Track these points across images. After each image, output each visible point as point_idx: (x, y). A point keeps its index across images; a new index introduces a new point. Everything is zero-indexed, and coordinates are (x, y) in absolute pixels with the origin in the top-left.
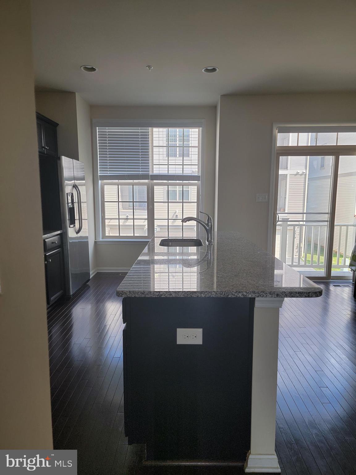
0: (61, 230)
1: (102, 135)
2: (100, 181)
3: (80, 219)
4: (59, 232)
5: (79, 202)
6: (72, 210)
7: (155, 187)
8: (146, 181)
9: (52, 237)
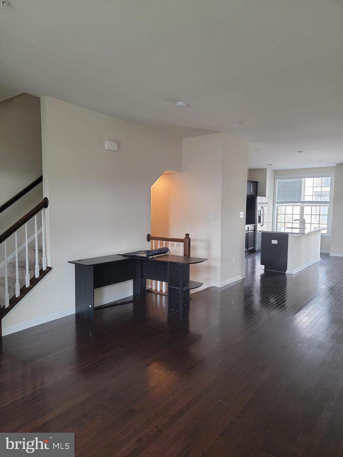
0: (255, 224)
1: (279, 183)
2: (276, 205)
3: (263, 222)
4: (254, 225)
5: (263, 214)
6: (260, 217)
7: (305, 207)
8: (300, 204)
9: (251, 227)
